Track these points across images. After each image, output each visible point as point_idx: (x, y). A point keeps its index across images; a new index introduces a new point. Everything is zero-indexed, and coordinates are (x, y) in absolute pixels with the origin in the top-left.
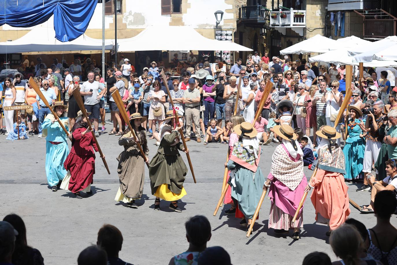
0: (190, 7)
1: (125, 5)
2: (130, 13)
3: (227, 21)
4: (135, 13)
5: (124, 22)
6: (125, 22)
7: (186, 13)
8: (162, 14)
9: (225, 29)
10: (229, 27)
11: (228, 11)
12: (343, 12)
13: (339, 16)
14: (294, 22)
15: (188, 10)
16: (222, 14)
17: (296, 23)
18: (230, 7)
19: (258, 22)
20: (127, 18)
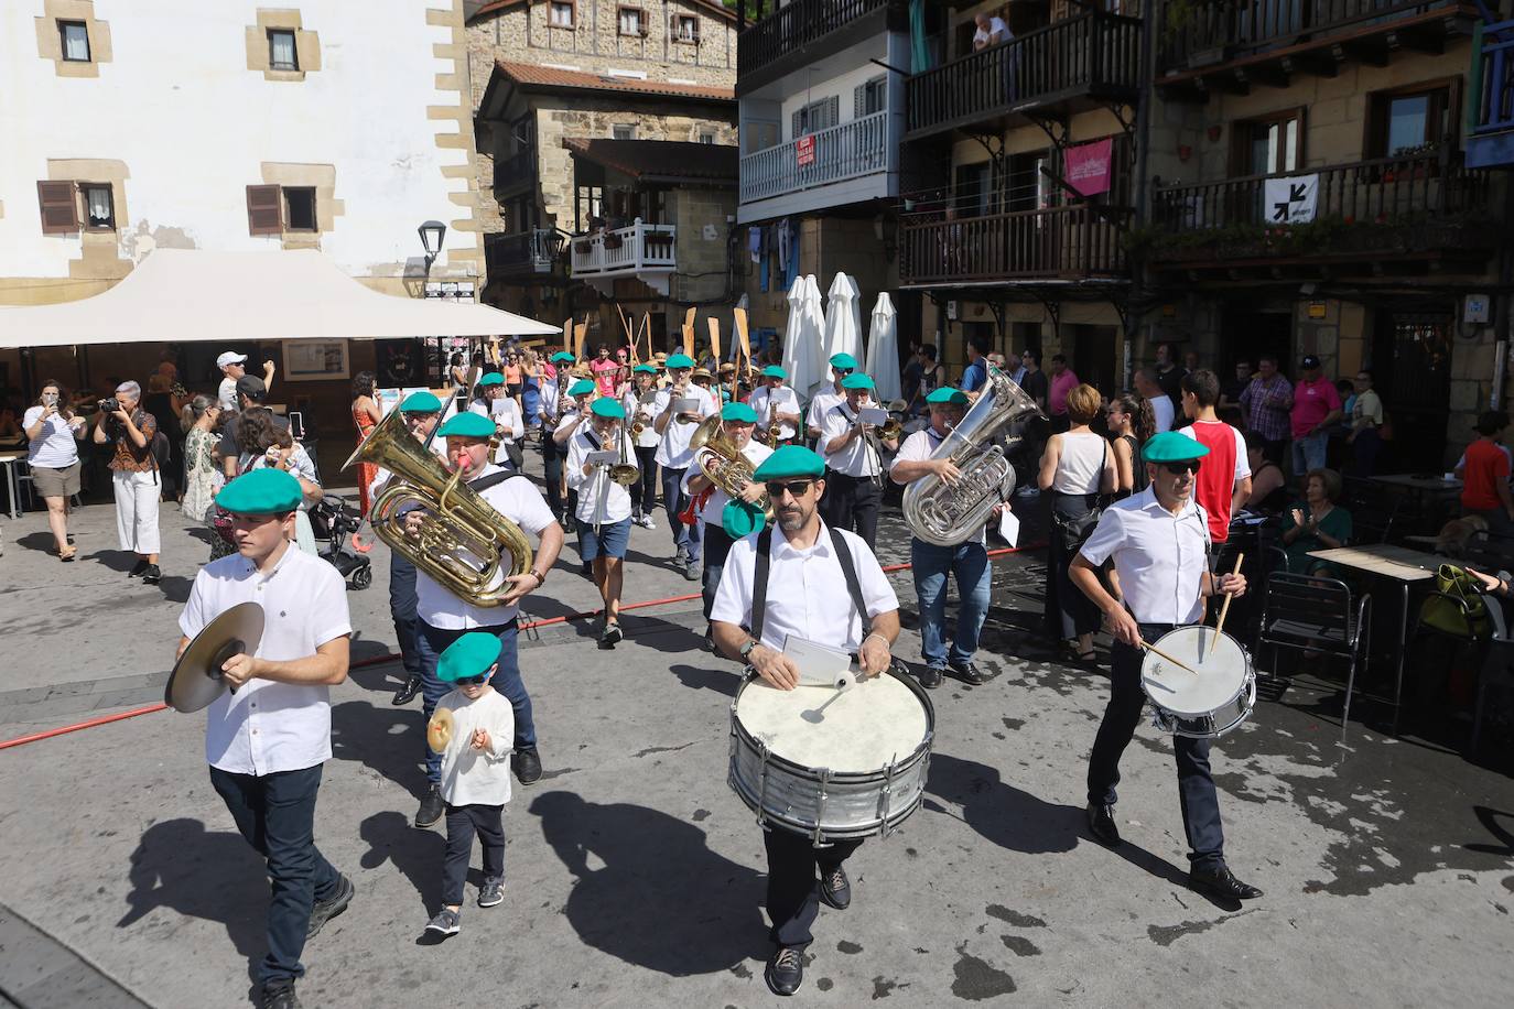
0: (342, 213)
1: (124, 201)
2: (143, 228)
3: (457, 254)
4: (161, 228)
5: (122, 255)
6: (129, 257)
7: (331, 228)
8: (252, 233)
9: (453, 277)
10: (463, 273)
11: (460, 225)
12: (796, 220)
13: (783, 233)
14: (646, 256)
15: (337, 220)
16: (441, 230)
17: (649, 261)
18: (466, 213)
19: (537, 270)
20: (133, 242)
